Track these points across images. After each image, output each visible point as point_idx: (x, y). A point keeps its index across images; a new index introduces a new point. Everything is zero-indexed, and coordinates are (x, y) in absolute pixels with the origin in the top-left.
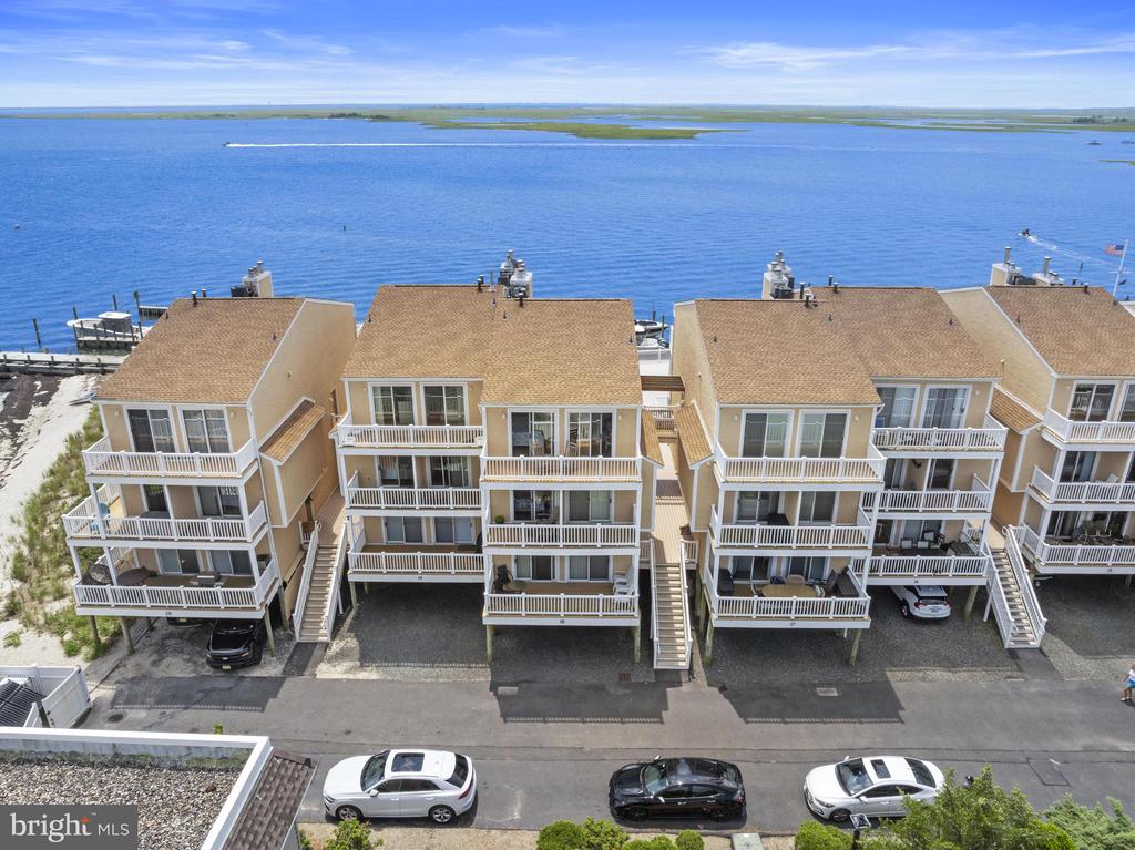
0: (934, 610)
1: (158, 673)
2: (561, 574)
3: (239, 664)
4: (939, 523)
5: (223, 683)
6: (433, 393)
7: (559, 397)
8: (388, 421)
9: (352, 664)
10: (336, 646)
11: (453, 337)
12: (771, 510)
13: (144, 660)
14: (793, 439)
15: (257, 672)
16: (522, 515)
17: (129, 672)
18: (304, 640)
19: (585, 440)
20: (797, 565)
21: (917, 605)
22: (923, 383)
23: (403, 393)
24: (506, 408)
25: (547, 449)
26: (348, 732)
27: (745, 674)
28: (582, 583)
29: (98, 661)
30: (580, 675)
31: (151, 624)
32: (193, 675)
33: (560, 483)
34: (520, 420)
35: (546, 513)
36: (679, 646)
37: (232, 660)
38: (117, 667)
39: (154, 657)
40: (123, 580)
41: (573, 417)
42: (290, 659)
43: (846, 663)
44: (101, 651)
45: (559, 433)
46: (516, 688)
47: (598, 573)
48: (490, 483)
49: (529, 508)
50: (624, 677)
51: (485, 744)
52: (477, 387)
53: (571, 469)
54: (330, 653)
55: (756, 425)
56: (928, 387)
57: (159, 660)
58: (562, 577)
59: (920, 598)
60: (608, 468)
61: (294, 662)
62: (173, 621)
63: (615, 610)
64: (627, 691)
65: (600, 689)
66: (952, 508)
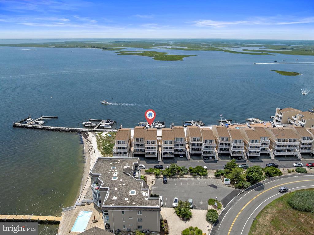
6: (140, 139)
7: (151, 140)
8: (137, 141)
11: (142, 134)
12: (167, 148)
14: (168, 143)
16: (148, 149)
19: (153, 143)
20: (170, 152)
22: (179, 138)
23: (138, 139)
24: (146, 140)
25: (150, 144)
27: (165, 161)
30: (152, 161)
33: (151, 146)
34: (148, 142)
35: (150, 148)
36: (160, 159)
40: (117, 154)
43: (173, 160)
45: (151, 143)
47: (154, 153)
48: (145, 146)
49: (148, 148)
52: (144, 139)
53: (151, 145)
55: (165, 142)
58: (151, 153)
60: (154, 145)
63: (155, 156)
65: (154, 162)
66: (182, 148)
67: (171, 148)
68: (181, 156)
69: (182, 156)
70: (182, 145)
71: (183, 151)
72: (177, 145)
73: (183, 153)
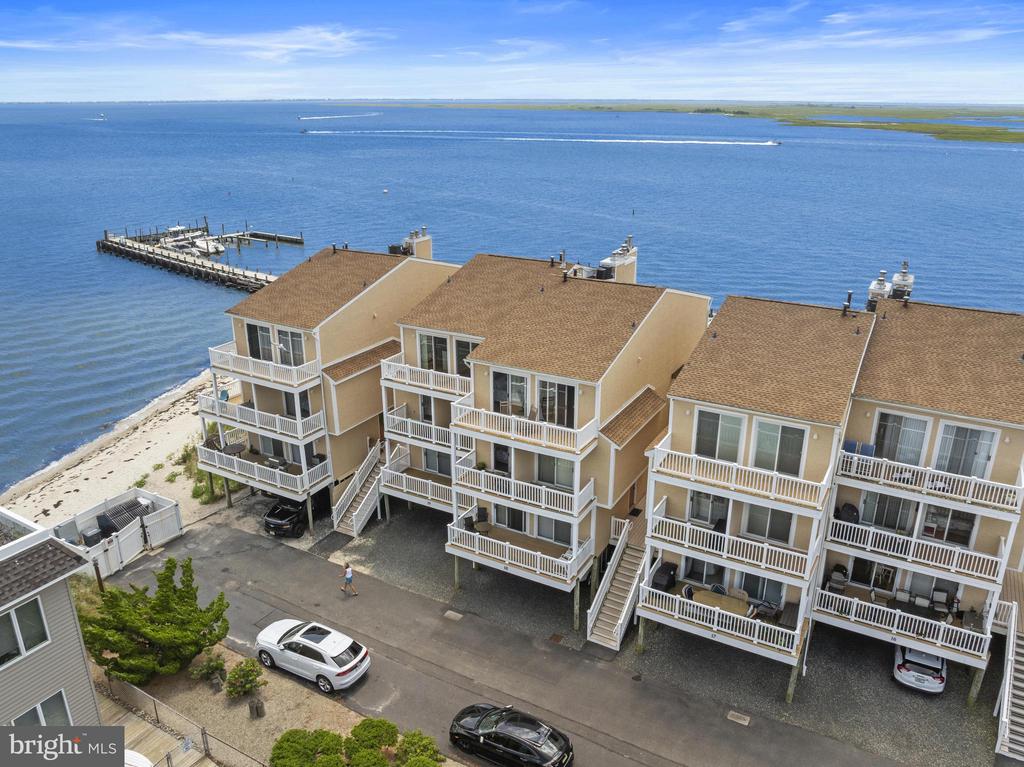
0: (918, 680)
1: (236, 525)
2: (531, 530)
3: (281, 534)
4: (956, 585)
5: (266, 544)
6: (460, 346)
9: (359, 558)
10: (356, 542)
13: (233, 513)
15: (294, 544)
16: (501, 465)
17: (219, 519)
18: (339, 530)
21: (899, 667)
22: (937, 418)
23: (441, 343)
24: (488, 367)
26: (317, 605)
28: (548, 542)
29: (207, 506)
31: (253, 492)
32: (254, 533)
34: (500, 380)
37: (277, 528)
38: (215, 513)
39: (241, 514)
41: (543, 384)
42: (320, 541)
44: (214, 499)
45: (531, 397)
46: (461, 616)
48: (458, 427)
49: (508, 461)
50: (556, 638)
51: (404, 648)
54: (351, 544)
55: (709, 423)
56: (942, 423)
57: (243, 517)
58: (532, 532)
59: (906, 661)
60: (552, 435)
61: (323, 543)
62: (264, 493)
64: (549, 650)
65: (527, 640)
66: (950, 567)
67: (779, 527)
68: (907, 677)
69: (934, 685)
70: (959, 529)
71: (959, 617)
72: (890, 513)
73: (951, 638)
